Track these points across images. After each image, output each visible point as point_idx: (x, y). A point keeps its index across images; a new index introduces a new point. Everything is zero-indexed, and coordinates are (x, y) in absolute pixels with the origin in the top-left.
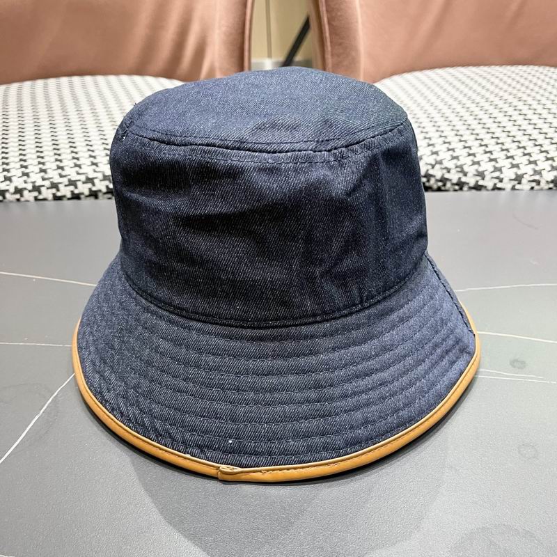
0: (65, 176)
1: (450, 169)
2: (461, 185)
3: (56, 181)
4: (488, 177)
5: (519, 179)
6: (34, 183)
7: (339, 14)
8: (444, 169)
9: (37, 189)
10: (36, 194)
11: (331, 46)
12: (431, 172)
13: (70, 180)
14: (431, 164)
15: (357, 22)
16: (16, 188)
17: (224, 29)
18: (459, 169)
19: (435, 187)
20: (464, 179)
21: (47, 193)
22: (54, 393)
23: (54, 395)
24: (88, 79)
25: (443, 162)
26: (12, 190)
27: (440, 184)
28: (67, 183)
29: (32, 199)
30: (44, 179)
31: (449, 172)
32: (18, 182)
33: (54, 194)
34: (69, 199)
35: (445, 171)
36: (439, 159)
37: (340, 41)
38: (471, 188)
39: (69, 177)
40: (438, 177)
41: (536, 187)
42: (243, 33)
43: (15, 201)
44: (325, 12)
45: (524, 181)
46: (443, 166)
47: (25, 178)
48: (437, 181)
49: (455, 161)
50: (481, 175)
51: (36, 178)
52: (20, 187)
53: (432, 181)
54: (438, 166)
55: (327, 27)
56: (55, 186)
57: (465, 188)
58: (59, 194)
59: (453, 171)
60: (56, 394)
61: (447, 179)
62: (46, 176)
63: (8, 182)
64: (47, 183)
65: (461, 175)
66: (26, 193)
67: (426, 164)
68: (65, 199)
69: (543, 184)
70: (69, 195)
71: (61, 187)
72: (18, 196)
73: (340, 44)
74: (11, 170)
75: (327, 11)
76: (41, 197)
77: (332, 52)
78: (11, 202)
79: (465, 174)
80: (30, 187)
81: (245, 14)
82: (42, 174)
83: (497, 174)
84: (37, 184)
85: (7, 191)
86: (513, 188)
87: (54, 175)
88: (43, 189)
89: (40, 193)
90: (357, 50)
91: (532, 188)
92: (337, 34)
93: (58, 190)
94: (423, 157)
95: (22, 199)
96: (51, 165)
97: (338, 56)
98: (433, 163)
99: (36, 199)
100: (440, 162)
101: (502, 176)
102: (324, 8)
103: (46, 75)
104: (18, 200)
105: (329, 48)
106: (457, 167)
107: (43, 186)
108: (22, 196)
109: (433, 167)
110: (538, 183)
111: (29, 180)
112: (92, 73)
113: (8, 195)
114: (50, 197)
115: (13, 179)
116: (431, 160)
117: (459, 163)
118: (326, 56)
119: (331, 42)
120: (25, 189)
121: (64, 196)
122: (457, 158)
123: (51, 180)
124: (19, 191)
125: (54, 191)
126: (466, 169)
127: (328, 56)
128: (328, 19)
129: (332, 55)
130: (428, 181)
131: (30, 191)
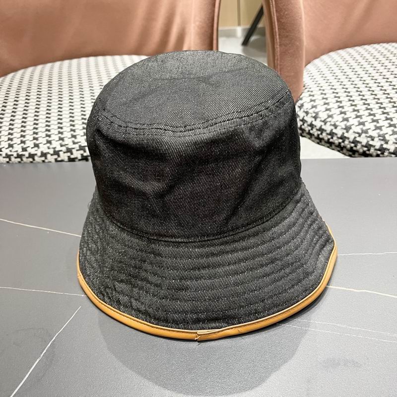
0: (77, 143)
1: (374, 138)
2: (382, 150)
3: (70, 147)
6: (54, 148)
7: (286, 13)
8: (368, 137)
9: (56, 153)
10: (56, 157)
11: (279, 38)
12: (358, 139)
13: (80, 146)
14: (358, 133)
15: (301, 18)
16: (42, 153)
17: (197, 23)
18: (381, 138)
19: (361, 151)
20: (385, 146)
21: (64, 156)
22: (52, 339)
23: (53, 340)
24: (100, 59)
25: (369, 131)
26: (39, 154)
27: (365, 149)
28: (78, 148)
29: (53, 161)
30: (62, 146)
31: (373, 140)
32: (44, 148)
33: (69, 157)
34: (80, 160)
35: (369, 139)
36: (365, 128)
37: (287, 34)
38: (391, 153)
39: (80, 144)
40: (364, 143)
42: (212, 26)
43: (41, 162)
44: (275, 12)
46: (368, 135)
47: (48, 145)
48: (363, 146)
49: (378, 131)
51: (56, 145)
52: (45, 152)
53: (359, 146)
55: (276, 23)
56: (69, 151)
57: (386, 154)
58: (72, 157)
59: (376, 139)
60: (54, 338)
61: (371, 146)
62: (63, 143)
63: (36, 148)
64: (64, 149)
65: (383, 142)
66: (49, 156)
67: (354, 132)
68: (77, 160)
70: (80, 157)
71: (74, 151)
72: (43, 159)
73: (287, 36)
74: (39, 139)
75: (276, 11)
76: (59, 159)
77: (280, 42)
78: (39, 163)
79: (387, 143)
80: (51, 151)
81: (214, 11)
82: (61, 142)
84: (57, 150)
85: (36, 154)
87: (69, 142)
88: (61, 153)
89: (59, 156)
90: (300, 40)
92: (284, 29)
93: (72, 154)
94: (352, 127)
95: (46, 161)
96: (67, 134)
97: (285, 46)
98: (360, 132)
99: (56, 160)
100: (366, 132)
102: (274, 9)
103: (71, 57)
104: (43, 161)
105: (278, 40)
106: (379, 136)
107: (61, 151)
108: (46, 158)
109: (360, 135)
111: (51, 147)
112: (103, 54)
113: (36, 158)
114: (66, 159)
115: (40, 145)
116: (358, 129)
117: (381, 133)
118: (275, 46)
119: (279, 35)
120: (48, 153)
121: (76, 158)
122: (380, 128)
123: (67, 146)
124: (44, 155)
125: (69, 154)
126: (387, 137)
127: (277, 46)
128: (277, 17)
129: (280, 45)
130: (356, 146)
131: (52, 155)
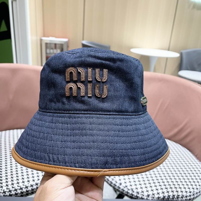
0: (14, 188)
4: (140, 194)
5: (148, 196)
20: (133, 193)
28: (14, 190)
30: (7, 189)
31: (129, 190)
40: (126, 191)
41: (153, 199)
45: (150, 197)
47: (1, 188)
49: (131, 187)
50: (138, 193)
51: (5, 188)
53: (124, 192)
54: (126, 188)
58: (11, 194)
61: (128, 192)
68: (13, 195)
69: (155, 198)
71: (12, 191)
82: (7, 187)
83: (142, 193)
84: (5, 191)
86: (147, 199)
87: (10, 187)
89: (5, 194)
91: (152, 199)
94: (122, 183)
96: (10, 183)
100: (126, 186)
101: (144, 194)
106: (131, 189)
107: (7, 191)
109: (125, 188)
110: (154, 198)
114: (8, 195)
116: (124, 185)
122: (131, 185)
123: (9, 189)
126: (134, 190)
131: (2, 193)
